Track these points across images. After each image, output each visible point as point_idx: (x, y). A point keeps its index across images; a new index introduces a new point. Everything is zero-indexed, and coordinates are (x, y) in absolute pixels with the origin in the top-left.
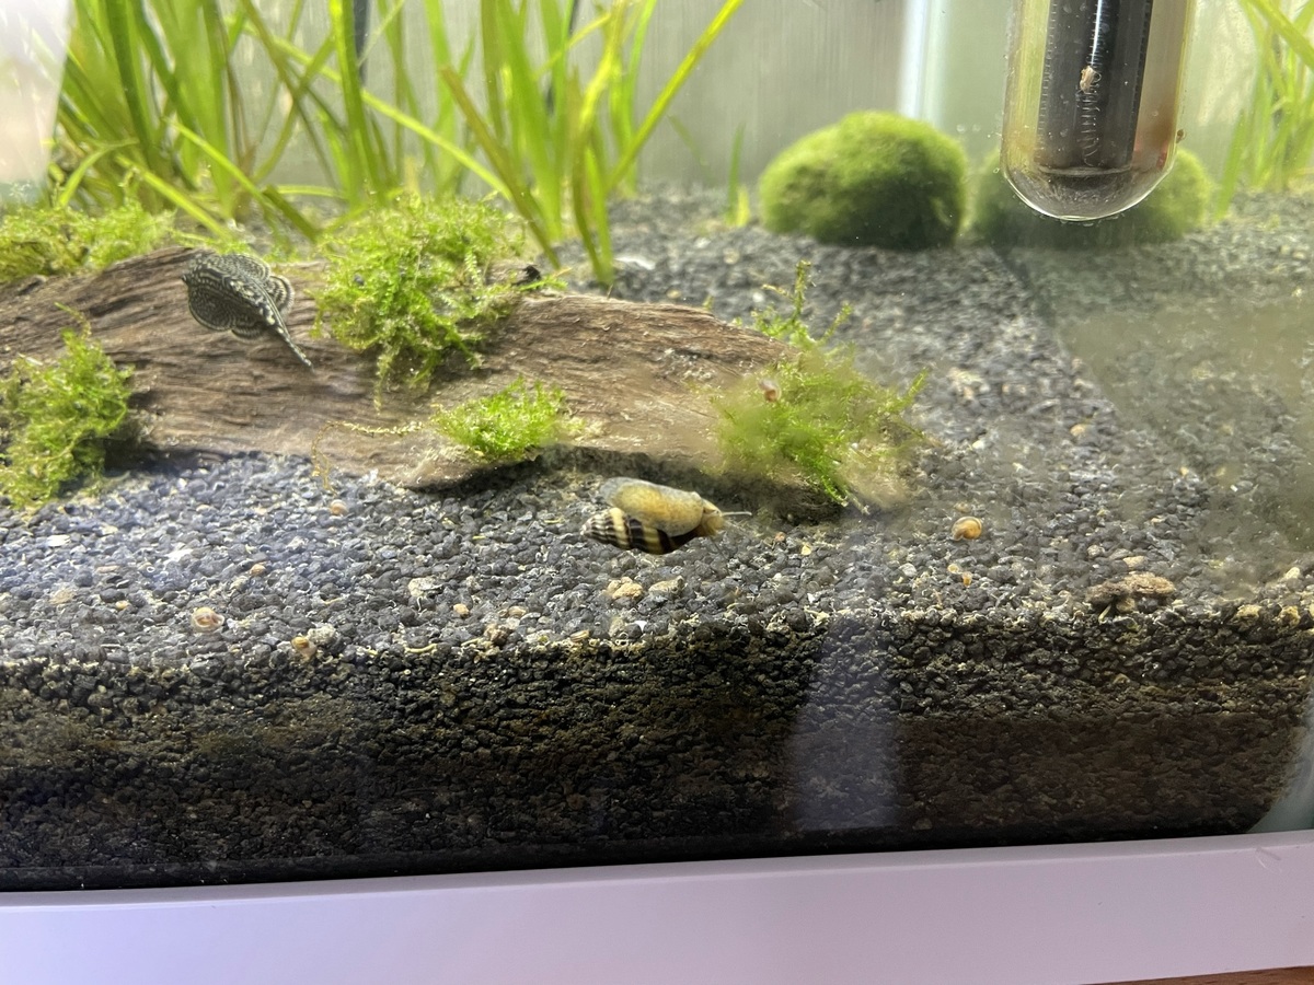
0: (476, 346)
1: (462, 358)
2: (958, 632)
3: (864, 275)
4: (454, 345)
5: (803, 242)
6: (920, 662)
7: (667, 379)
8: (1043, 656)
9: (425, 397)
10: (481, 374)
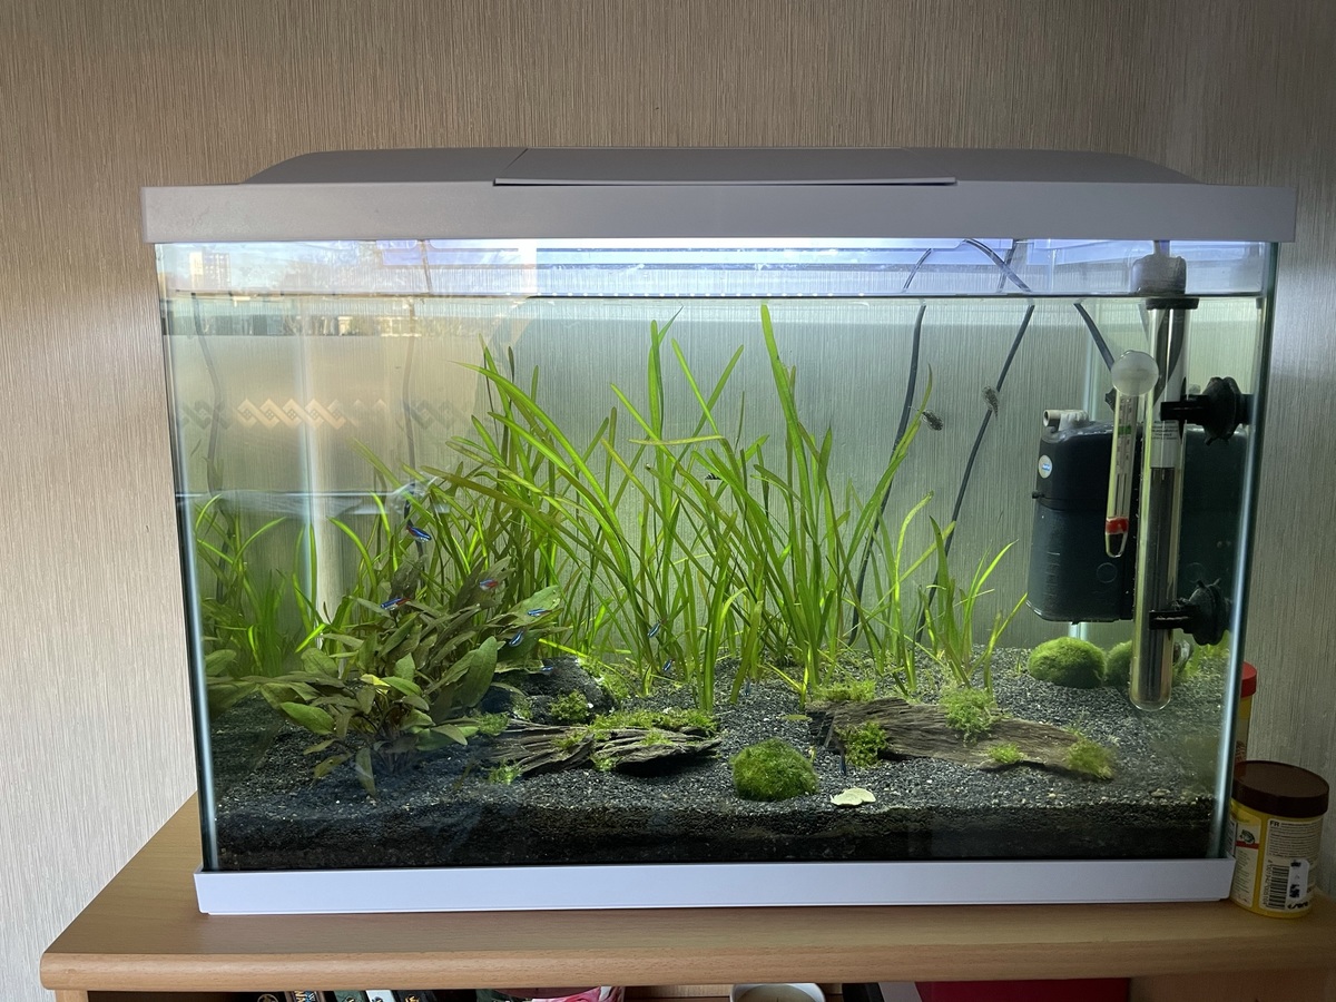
0: (990, 732)
1: (986, 735)
2: (1131, 806)
3: (1073, 698)
4: (983, 731)
5: (1049, 684)
6: (1123, 813)
7: (1048, 745)
8: (1149, 812)
9: (975, 745)
10: (991, 739)
